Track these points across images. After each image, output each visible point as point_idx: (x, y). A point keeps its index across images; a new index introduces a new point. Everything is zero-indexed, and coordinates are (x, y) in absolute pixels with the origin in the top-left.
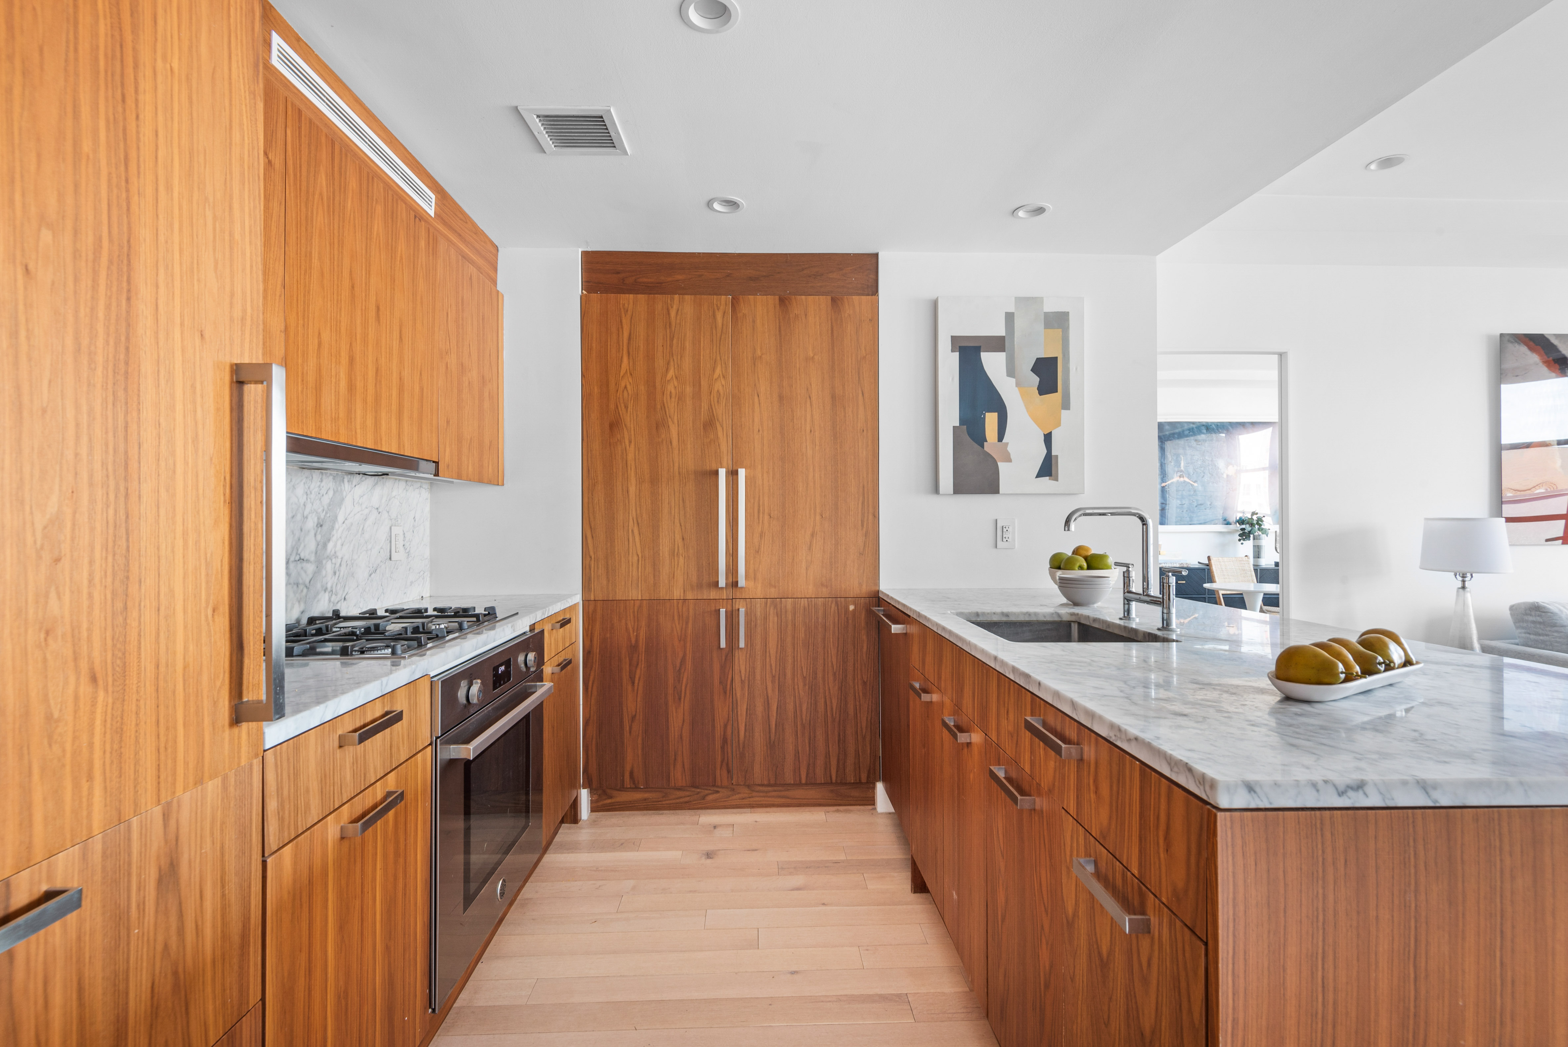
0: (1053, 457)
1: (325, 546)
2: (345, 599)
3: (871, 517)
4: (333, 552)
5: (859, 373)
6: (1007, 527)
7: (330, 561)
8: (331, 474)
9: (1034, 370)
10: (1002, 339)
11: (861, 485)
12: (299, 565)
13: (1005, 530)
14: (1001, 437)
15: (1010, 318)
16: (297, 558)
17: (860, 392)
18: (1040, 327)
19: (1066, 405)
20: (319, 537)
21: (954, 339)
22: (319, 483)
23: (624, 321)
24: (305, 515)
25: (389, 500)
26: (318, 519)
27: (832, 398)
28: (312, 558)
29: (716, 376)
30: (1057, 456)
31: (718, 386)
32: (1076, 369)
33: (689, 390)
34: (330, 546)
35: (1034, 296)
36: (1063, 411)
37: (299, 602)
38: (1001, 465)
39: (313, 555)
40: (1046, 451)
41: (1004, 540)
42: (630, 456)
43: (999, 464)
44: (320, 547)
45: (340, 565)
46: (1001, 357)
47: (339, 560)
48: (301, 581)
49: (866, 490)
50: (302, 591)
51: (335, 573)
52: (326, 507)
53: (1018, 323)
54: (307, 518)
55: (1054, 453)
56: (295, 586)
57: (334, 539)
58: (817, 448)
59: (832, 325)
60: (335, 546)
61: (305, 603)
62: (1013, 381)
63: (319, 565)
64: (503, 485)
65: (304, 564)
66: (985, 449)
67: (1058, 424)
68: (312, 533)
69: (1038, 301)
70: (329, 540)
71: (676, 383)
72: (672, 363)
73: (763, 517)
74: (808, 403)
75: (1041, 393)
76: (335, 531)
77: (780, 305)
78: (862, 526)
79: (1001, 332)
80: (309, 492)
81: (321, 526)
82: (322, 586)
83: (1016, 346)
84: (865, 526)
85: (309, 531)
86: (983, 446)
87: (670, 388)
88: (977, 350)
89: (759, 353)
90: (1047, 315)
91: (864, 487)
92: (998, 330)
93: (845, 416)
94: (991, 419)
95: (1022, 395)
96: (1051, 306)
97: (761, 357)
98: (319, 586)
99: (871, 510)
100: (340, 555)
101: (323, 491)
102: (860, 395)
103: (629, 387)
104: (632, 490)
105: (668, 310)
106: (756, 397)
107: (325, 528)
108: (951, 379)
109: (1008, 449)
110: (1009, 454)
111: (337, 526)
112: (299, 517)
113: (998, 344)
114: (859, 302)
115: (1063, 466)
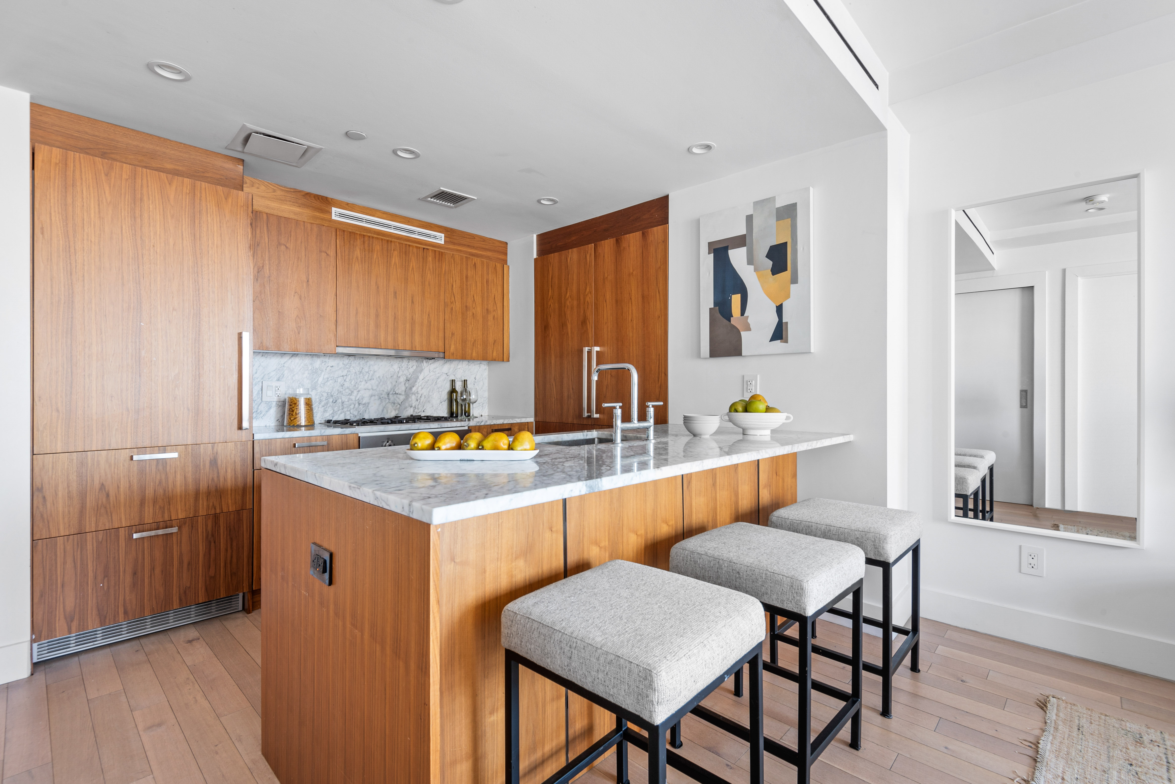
0: (783, 324)
1: (411, 389)
2: (424, 411)
3: (663, 375)
4: (416, 391)
5: (657, 278)
6: (751, 381)
7: (414, 395)
8: (415, 360)
9: (768, 256)
10: (743, 237)
11: (658, 353)
12: (395, 396)
13: (749, 383)
14: (743, 313)
15: (749, 219)
16: (394, 393)
17: (657, 291)
18: (773, 221)
19: (794, 280)
20: (407, 385)
21: (710, 244)
22: (407, 363)
23: (550, 269)
24: (399, 376)
25: (455, 370)
26: (407, 378)
27: (642, 297)
28: (403, 393)
29: (587, 293)
30: (787, 323)
31: (588, 299)
32: (803, 249)
33: (575, 303)
34: (414, 389)
35: (768, 198)
36: (792, 285)
37: (395, 410)
38: (743, 334)
39: (404, 392)
40: (778, 320)
41: (749, 391)
42: (552, 343)
43: (742, 333)
44: (407, 389)
45: (421, 397)
46: (743, 251)
47: (420, 395)
48: (396, 402)
49: (660, 356)
50: (397, 406)
51: (417, 400)
52: (411, 373)
53: (757, 223)
54: (400, 377)
55: (784, 320)
56: (393, 404)
57: (417, 386)
58: (635, 331)
59: (642, 250)
60: (417, 389)
61: (399, 411)
62: (752, 267)
63: (407, 396)
64: (508, 361)
65: (398, 396)
66: (731, 323)
67: (788, 296)
68: (403, 383)
69: (771, 200)
70: (413, 387)
71: (570, 300)
72: (568, 289)
73: (608, 376)
74: (630, 302)
75: (773, 274)
76: (417, 383)
77: (616, 244)
78: (658, 381)
79: (742, 231)
80: (401, 367)
81: (409, 381)
82: (409, 405)
83: (754, 240)
84: (660, 381)
85: (401, 383)
86: (730, 321)
87: (568, 303)
88: (726, 249)
89: (606, 275)
90: (778, 210)
91: (659, 355)
92: (742, 230)
93: (649, 309)
94: (736, 299)
95: (759, 278)
96: (780, 203)
97: (607, 278)
98: (407, 405)
99: (663, 370)
100: (420, 393)
101: (410, 366)
102: (658, 293)
103: (552, 305)
104: (553, 362)
105: (567, 258)
106: (605, 302)
107: (411, 382)
108: (708, 274)
109: (748, 321)
110: (749, 325)
111: (418, 381)
112: (395, 377)
113: (740, 241)
114: (657, 230)
115: (792, 331)
